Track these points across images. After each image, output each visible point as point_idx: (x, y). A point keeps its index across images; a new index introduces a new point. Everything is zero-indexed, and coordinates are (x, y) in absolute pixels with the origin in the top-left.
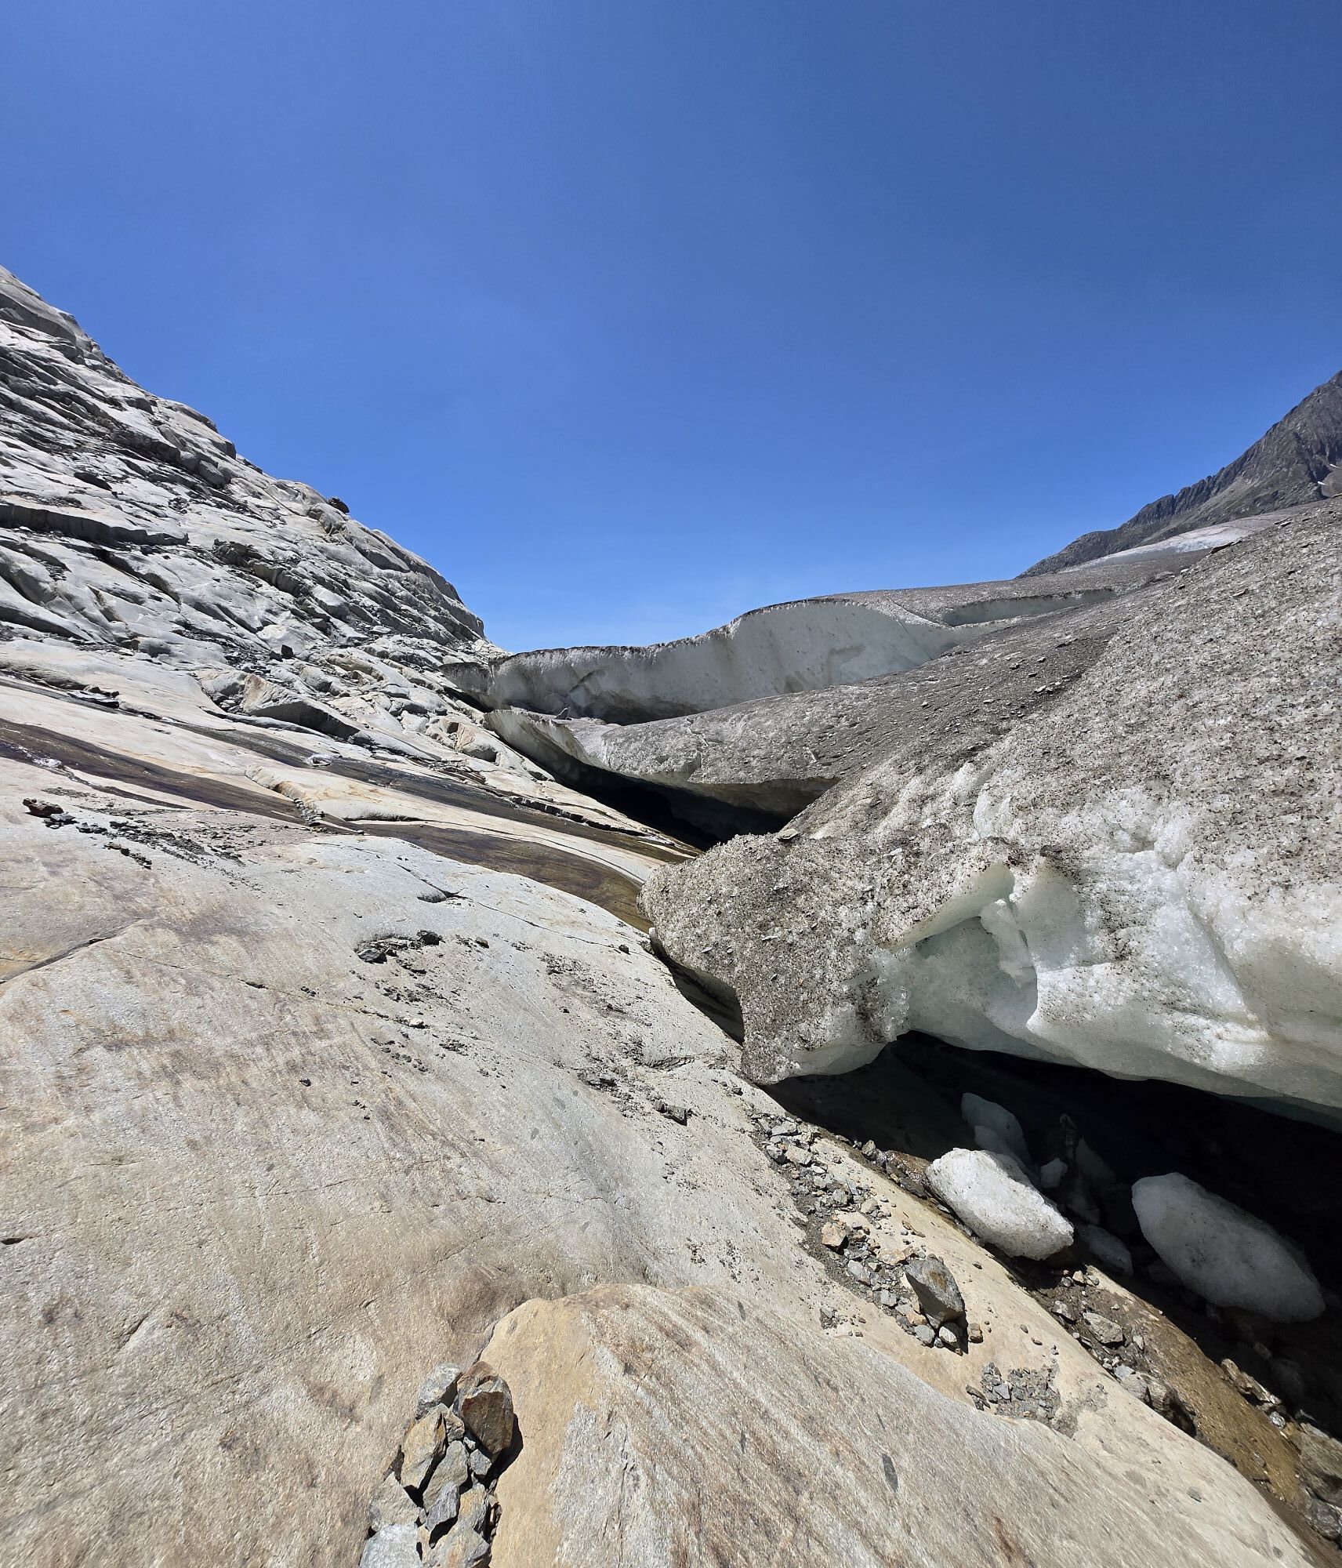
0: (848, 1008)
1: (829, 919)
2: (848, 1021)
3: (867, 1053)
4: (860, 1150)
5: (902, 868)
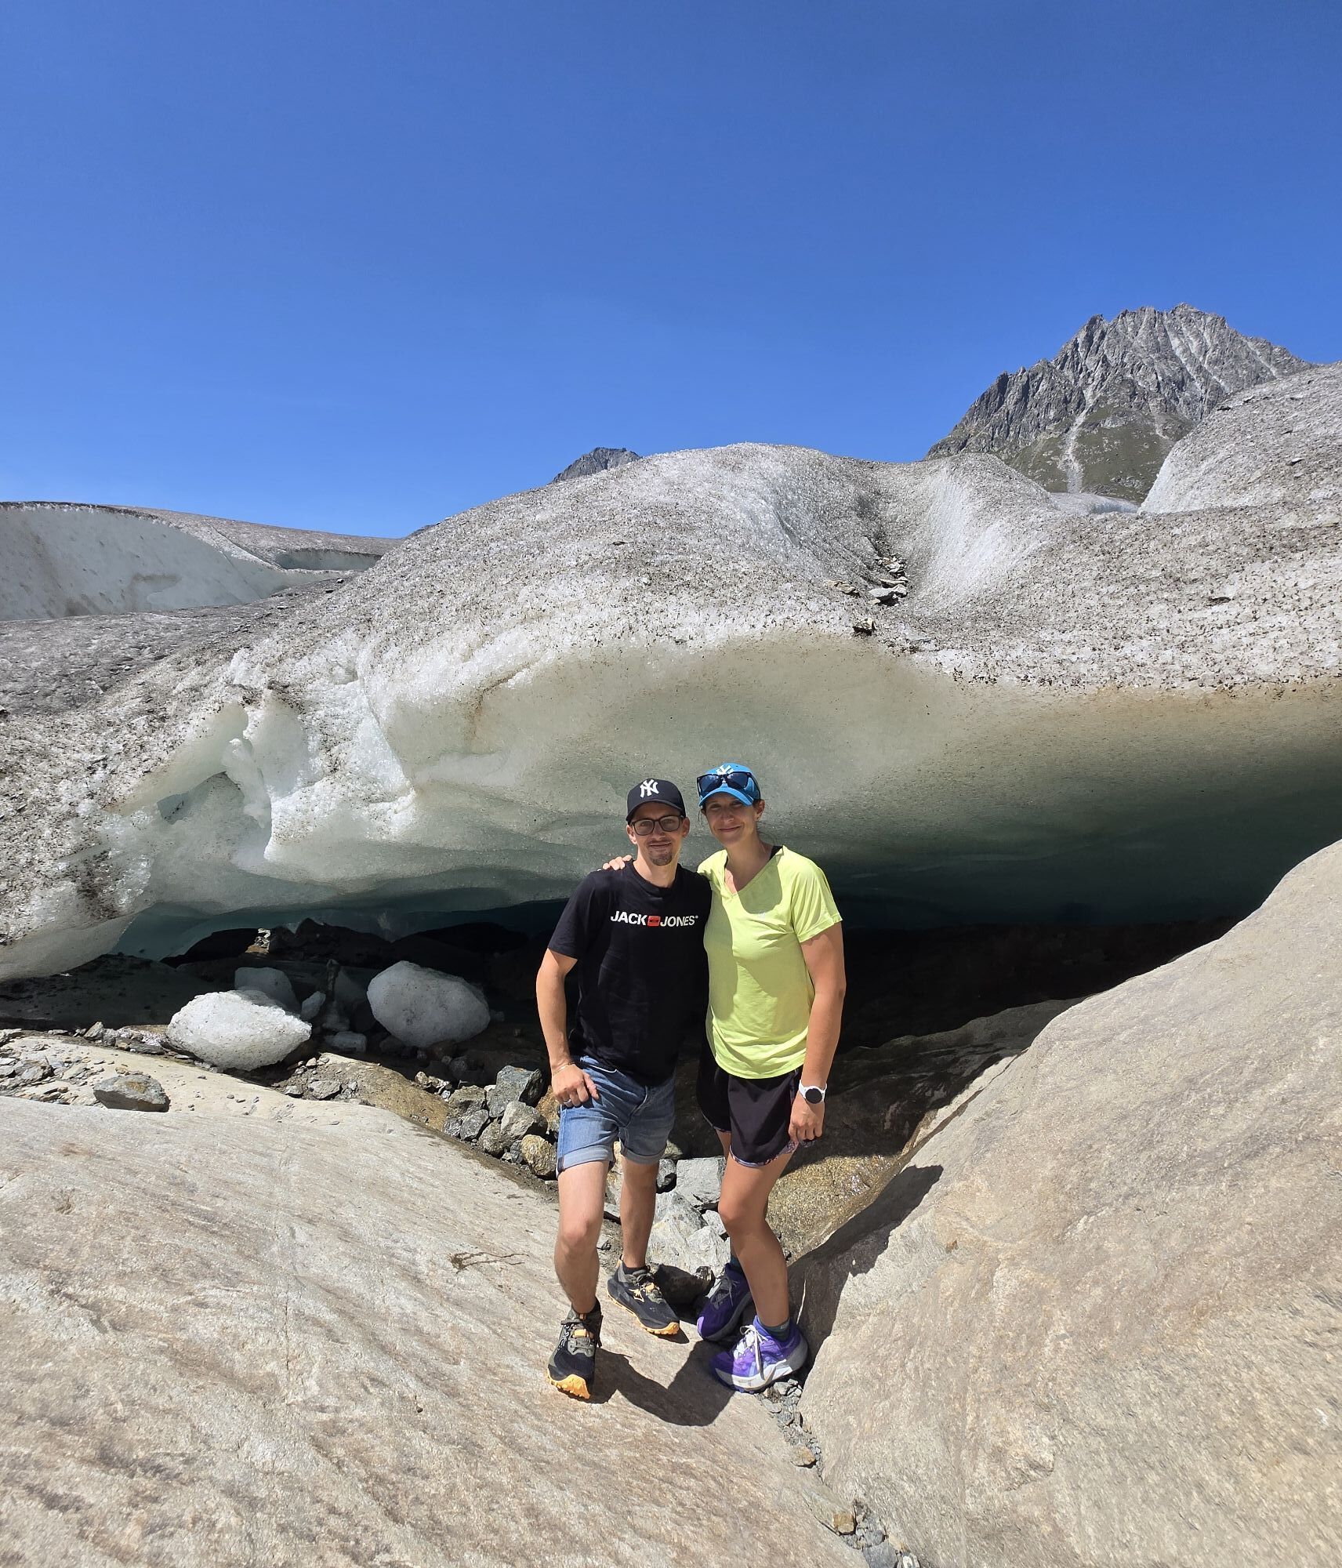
1: (44, 796)
2: (65, 902)
3: (101, 938)
4: (82, 1035)
5: (143, 731)
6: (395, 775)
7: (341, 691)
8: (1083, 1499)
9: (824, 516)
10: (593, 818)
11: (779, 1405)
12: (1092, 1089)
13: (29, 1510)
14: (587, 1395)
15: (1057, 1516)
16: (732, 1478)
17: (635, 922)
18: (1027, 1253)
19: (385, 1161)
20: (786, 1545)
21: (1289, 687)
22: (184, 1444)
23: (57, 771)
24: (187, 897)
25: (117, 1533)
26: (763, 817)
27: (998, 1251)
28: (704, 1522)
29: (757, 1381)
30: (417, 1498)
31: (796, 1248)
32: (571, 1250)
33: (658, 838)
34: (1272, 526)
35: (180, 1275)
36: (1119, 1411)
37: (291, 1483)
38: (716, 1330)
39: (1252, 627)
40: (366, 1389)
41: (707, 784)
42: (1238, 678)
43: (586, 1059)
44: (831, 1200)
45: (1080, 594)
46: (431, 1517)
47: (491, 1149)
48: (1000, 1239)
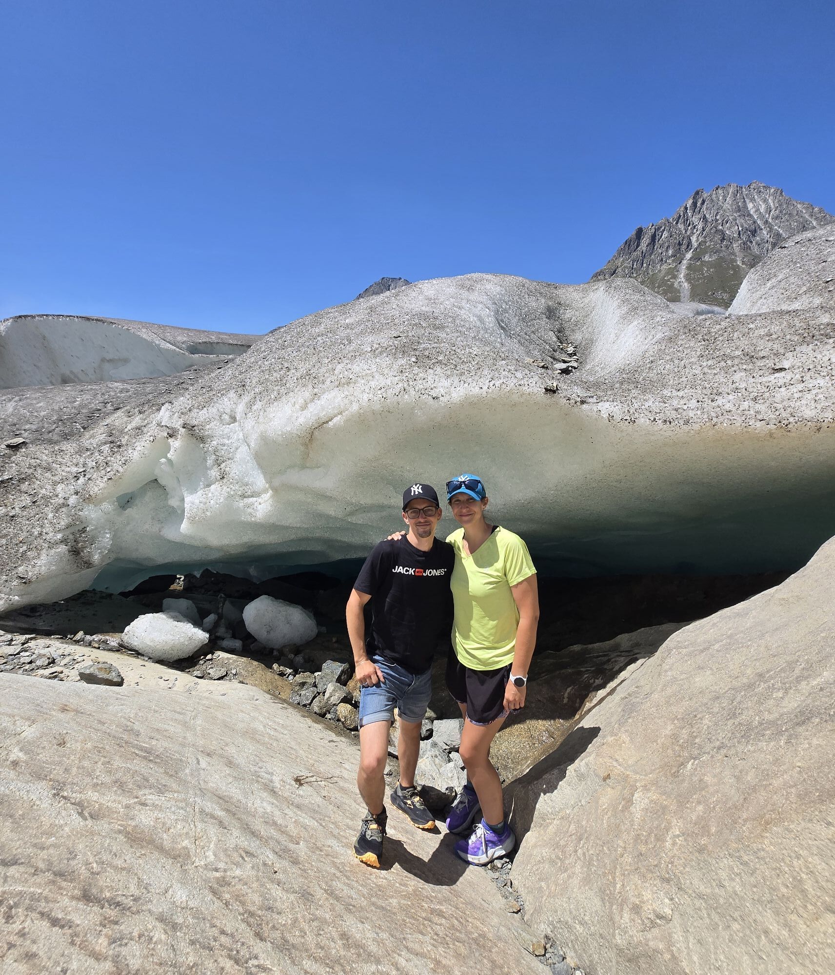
0: (62, 548)
1: (48, 494)
2: (61, 558)
3: (83, 580)
4: (71, 639)
5: (107, 454)
6: (259, 481)
7: (227, 429)
8: (691, 939)
9: (526, 319)
10: (381, 507)
11: (497, 875)
12: (697, 680)
13: (41, 926)
14: (378, 865)
15: (674, 948)
16: (468, 919)
17: (408, 573)
18: (655, 783)
19: (254, 719)
20: (502, 961)
21: (825, 425)
22: (133, 889)
23: (56, 478)
24: (134, 555)
25: (93, 942)
26: (487, 507)
27: (636, 781)
28: (451, 946)
29: (484, 859)
30: (274, 926)
31: (508, 776)
32: (368, 776)
33: (422, 520)
34: (814, 322)
35: (131, 786)
36: (714, 884)
37: (197, 915)
38: (458, 827)
39: (800, 386)
40: (243, 858)
41: (452, 487)
42: (791, 420)
43: (377, 657)
44: (530, 747)
45: (689, 366)
46: (283, 938)
47: (318, 712)
48: (638, 773)
